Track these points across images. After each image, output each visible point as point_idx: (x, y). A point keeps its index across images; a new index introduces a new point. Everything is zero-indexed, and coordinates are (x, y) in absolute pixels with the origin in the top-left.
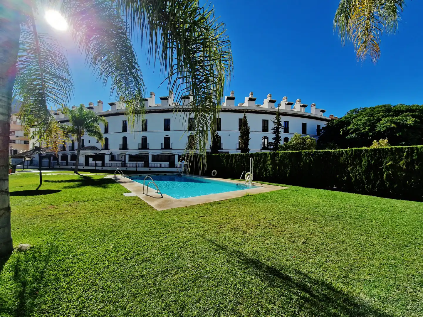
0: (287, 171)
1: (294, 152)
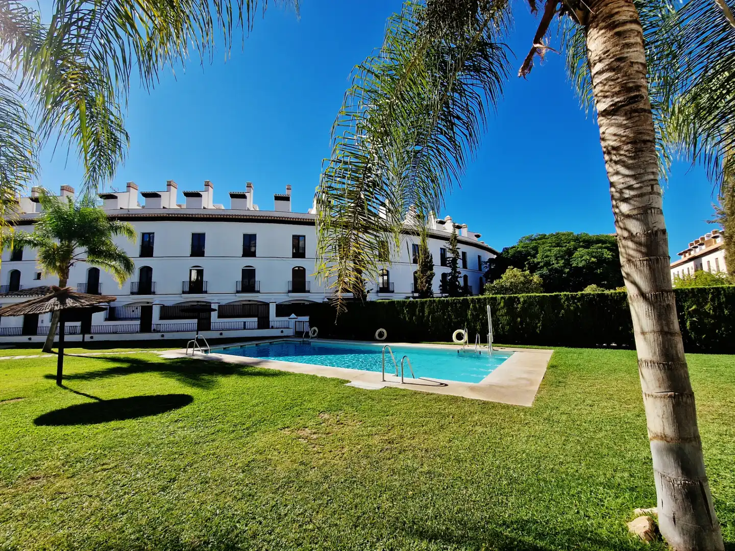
0: (537, 324)
1: (546, 296)
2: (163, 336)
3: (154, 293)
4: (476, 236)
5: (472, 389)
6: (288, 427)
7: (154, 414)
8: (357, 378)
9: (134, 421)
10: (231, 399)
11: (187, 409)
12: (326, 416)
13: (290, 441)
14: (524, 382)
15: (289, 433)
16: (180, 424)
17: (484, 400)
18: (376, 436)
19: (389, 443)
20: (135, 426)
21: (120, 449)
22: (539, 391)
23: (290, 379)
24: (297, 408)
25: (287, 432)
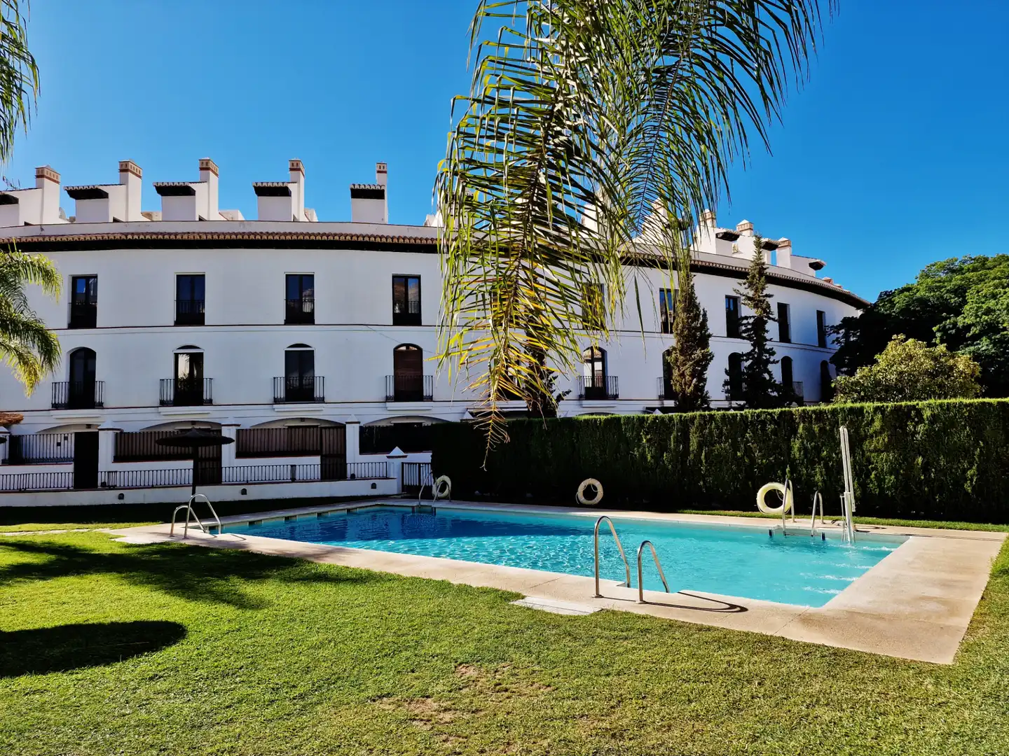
0: (965, 471)
1: (990, 404)
2: (121, 497)
3: (101, 406)
4: (812, 265)
5: (806, 620)
6: (388, 695)
7: (107, 664)
8: (536, 588)
9: (65, 676)
10: (266, 631)
11: (172, 653)
12: (472, 672)
13: (393, 727)
14: (931, 606)
15: (392, 707)
16: (161, 685)
17: (836, 645)
18: (584, 720)
19: (614, 736)
20: (68, 688)
21: (40, 733)
22: (971, 629)
23: (390, 589)
24: (408, 654)
25: (386, 705)
